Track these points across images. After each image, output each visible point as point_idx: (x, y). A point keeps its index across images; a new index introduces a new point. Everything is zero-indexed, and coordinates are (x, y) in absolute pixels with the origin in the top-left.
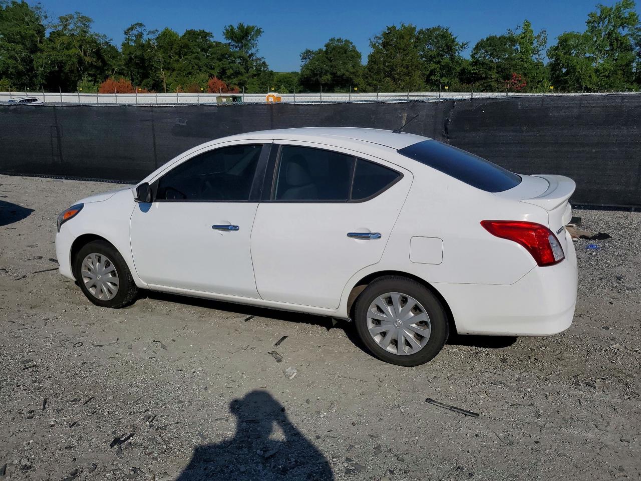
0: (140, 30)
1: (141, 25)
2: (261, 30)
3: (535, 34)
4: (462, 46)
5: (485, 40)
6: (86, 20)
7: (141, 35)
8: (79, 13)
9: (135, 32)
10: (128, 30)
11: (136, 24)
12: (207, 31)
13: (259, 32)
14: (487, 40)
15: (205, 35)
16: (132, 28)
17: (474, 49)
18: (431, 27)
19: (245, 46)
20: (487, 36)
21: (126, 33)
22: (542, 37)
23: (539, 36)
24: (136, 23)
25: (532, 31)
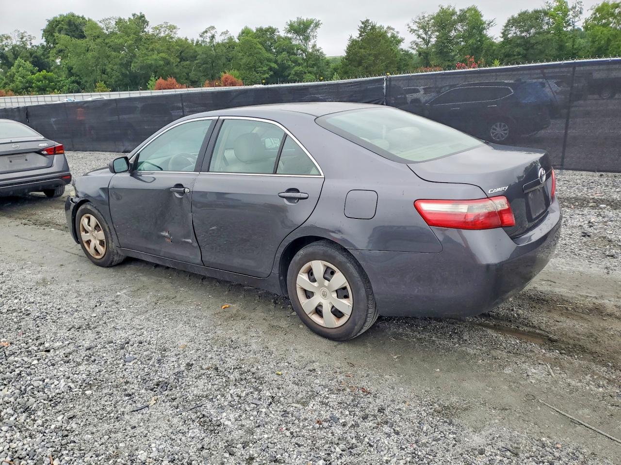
0: (213, 32)
1: (213, 28)
2: (320, 22)
3: (570, 6)
4: (489, 24)
5: (516, 15)
6: (172, 28)
7: (213, 37)
8: (167, 23)
9: (209, 34)
10: (203, 33)
11: (210, 28)
12: (274, 27)
13: (317, 25)
14: (519, 15)
15: (272, 31)
16: (206, 32)
17: (506, 26)
18: (465, 7)
19: (307, 39)
20: (519, 12)
21: (201, 36)
22: (577, 9)
23: (574, 8)
24: (209, 26)
25: (566, 3)
